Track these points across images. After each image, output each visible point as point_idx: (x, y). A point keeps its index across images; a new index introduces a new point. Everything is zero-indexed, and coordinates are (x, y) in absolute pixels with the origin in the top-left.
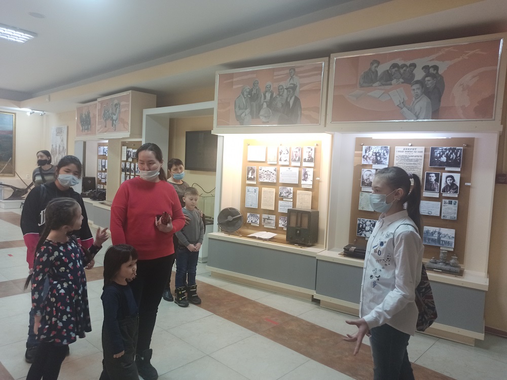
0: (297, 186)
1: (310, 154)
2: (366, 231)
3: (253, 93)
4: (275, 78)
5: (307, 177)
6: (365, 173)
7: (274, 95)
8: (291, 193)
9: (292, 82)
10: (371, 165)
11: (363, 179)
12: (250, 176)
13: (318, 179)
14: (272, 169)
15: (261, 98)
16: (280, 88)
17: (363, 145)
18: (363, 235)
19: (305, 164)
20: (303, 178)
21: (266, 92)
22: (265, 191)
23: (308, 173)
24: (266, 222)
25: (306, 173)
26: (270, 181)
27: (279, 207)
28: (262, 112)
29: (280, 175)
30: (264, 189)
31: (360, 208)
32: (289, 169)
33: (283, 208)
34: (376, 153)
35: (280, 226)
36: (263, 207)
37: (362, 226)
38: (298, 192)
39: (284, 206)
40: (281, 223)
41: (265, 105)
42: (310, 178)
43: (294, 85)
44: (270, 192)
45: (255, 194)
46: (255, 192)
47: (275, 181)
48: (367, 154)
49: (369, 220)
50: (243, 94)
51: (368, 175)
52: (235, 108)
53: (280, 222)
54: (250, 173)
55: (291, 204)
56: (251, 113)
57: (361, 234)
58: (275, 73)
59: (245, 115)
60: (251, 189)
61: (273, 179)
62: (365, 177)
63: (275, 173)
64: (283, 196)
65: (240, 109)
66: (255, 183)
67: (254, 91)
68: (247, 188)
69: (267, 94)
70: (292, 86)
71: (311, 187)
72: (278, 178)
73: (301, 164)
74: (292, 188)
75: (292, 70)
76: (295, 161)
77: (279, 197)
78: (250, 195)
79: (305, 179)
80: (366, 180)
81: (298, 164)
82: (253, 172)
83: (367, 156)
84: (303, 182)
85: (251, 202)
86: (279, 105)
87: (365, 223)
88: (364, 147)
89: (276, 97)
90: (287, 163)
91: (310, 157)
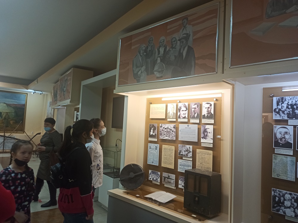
0: (197, 144)
1: (209, 109)
2: (286, 208)
3: (148, 50)
4: (168, 31)
5: (207, 135)
6: (279, 131)
7: (168, 49)
8: (190, 152)
9: (185, 32)
10: (287, 121)
11: (276, 138)
12: (151, 133)
13: (219, 137)
14: (171, 126)
15: (155, 53)
16: (173, 40)
17: (273, 96)
18: (281, 212)
19: (204, 121)
20: (202, 135)
21: (160, 47)
22: (165, 149)
23: (208, 130)
24: (166, 181)
25: (205, 131)
26: (169, 139)
27: (179, 166)
28: (156, 68)
29: (180, 133)
30: (164, 146)
31: (274, 175)
32: (188, 126)
33: (182, 167)
34: (292, 106)
35: (180, 186)
36: (163, 165)
37: (280, 199)
38: (198, 150)
39: (184, 166)
40: (181, 184)
41: (159, 60)
42: (211, 135)
43: (187, 34)
44: (170, 150)
45: (156, 151)
46: (156, 149)
47: (174, 139)
48: (280, 107)
49: (288, 192)
50: (140, 53)
51: (283, 133)
52: (133, 67)
53: (180, 182)
54: (152, 130)
55: (191, 163)
56: (147, 70)
57: (278, 210)
58: (169, 27)
59: (142, 72)
60: (153, 146)
61: (172, 137)
62: (279, 136)
63: (174, 130)
64: (182, 155)
65: (137, 67)
66: (156, 140)
67: (149, 48)
68: (150, 144)
69: (161, 49)
70: (185, 35)
71: (211, 146)
72: (177, 136)
73: (200, 121)
74: (191, 147)
75: (185, 20)
76: (194, 118)
77: (178, 156)
78: (152, 151)
79: (205, 137)
80: (281, 139)
81: (198, 121)
82: (154, 130)
83: (280, 110)
84: (202, 140)
85: (153, 160)
86: (173, 58)
87: (283, 196)
88: (275, 99)
89: (169, 50)
90: (186, 120)
91: (209, 112)
